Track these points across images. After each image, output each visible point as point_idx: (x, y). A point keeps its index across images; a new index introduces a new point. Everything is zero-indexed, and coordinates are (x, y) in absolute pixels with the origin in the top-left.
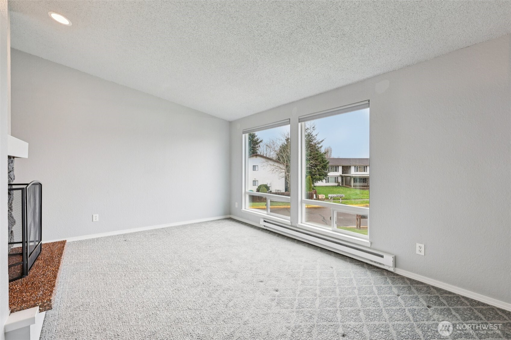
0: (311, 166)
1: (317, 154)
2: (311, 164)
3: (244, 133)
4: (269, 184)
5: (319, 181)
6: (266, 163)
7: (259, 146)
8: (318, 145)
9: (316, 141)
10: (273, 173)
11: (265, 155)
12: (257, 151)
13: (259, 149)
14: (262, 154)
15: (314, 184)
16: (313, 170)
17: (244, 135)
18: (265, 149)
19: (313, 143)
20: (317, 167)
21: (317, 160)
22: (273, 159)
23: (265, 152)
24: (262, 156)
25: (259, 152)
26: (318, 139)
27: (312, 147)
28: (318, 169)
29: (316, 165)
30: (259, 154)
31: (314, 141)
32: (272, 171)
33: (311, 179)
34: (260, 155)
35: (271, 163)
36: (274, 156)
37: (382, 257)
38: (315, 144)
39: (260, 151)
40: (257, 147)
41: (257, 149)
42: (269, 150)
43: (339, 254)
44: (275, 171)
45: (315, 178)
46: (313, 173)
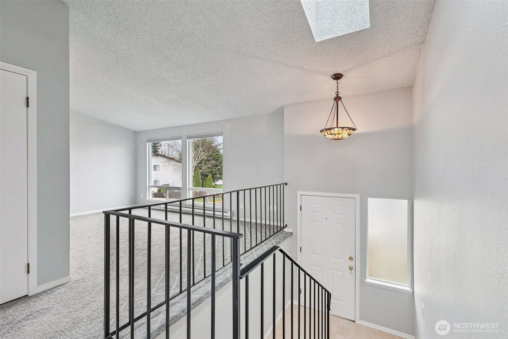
0: (212, 166)
1: (218, 155)
2: (212, 164)
3: (148, 141)
4: (171, 183)
5: (219, 179)
6: (168, 163)
7: (160, 145)
8: (219, 147)
9: (217, 143)
10: (175, 173)
11: (167, 155)
12: (158, 150)
13: (160, 148)
14: (163, 154)
15: (215, 183)
16: (214, 169)
17: (148, 143)
18: (167, 149)
19: (214, 145)
20: (217, 167)
21: (217, 160)
22: (175, 159)
23: (167, 152)
24: (164, 156)
25: (160, 151)
26: (219, 141)
27: (213, 148)
28: (218, 169)
29: (216, 165)
30: (161, 153)
31: (215, 143)
32: (174, 171)
33: (212, 178)
34: (161, 155)
35: (173, 162)
36: (176, 156)
37: (227, 212)
38: (217, 146)
39: (162, 150)
40: (159, 146)
41: (158, 148)
42: (171, 150)
43: (209, 216)
44: (177, 171)
45: (215, 178)
46: (214, 172)
